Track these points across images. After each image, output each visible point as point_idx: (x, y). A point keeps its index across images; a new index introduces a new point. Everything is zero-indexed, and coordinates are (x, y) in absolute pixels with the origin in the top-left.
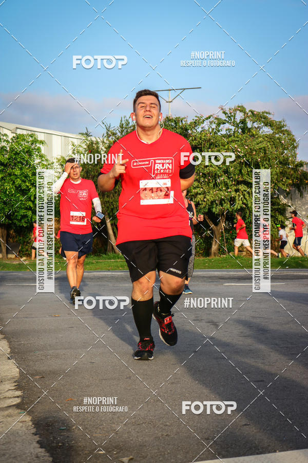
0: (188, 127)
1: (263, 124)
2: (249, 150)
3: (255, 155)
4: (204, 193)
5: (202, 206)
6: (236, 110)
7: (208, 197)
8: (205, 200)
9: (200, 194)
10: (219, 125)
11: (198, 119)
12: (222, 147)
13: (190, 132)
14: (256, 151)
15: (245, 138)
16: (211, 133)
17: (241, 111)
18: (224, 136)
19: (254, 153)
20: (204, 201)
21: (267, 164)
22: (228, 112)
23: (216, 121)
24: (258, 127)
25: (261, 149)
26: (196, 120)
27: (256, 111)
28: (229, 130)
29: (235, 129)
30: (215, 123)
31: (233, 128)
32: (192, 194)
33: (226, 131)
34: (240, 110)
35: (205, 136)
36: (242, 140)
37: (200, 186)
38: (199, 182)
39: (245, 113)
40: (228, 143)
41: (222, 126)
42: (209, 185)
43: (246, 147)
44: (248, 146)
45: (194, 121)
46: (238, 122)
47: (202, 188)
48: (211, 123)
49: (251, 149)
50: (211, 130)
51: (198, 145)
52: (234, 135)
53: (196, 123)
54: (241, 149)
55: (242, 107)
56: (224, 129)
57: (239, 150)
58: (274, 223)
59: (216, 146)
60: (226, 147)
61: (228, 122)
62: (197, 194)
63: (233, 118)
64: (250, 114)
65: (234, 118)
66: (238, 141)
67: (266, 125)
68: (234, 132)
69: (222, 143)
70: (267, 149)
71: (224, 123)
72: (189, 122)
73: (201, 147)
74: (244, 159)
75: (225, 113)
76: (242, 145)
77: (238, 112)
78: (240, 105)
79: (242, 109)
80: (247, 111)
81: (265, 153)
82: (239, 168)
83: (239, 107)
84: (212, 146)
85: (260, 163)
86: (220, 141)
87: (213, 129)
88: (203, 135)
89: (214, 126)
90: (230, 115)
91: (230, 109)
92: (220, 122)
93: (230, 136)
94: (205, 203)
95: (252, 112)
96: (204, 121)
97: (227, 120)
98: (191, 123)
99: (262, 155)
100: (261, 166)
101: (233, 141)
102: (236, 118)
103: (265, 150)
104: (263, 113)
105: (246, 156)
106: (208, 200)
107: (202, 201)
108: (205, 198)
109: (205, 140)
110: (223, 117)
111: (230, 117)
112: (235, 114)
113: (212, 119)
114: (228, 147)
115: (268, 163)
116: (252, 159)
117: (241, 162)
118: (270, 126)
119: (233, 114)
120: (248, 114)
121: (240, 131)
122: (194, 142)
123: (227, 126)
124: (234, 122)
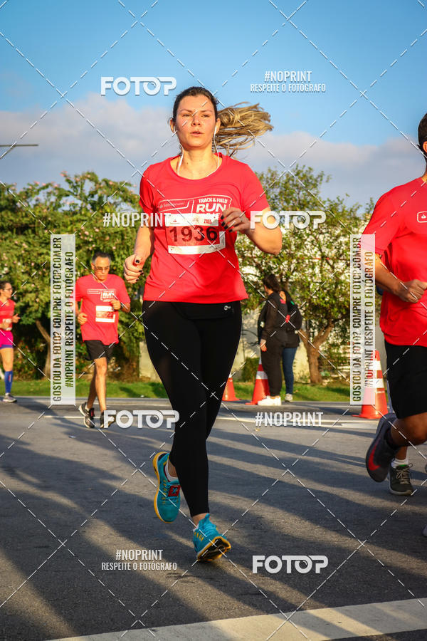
0: (17, 199)
1: (120, 199)
2: (101, 234)
3: (109, 241)
4: (36, 291)
5: (33, 309)
6: (84, 178)
7: (41, 297)
8: (38, 300)
9: (31, 292)
10: (60, 197)
11: (30, 187)
12: (63, 228)
13: (18, 204)
14: (109, 235)
15: (95, 217)
16: (48, 209)
17: (91, 180)
18: (66, 213)
19: (108, 238)
20: (36, 302)
21: (124, 254)
22: (73, 179)
23: (57, 192)
24: (115, 203)
25: (117, 233)
26: (28, 189)
27: (113, 180)
28: (74, 205)
29: (82, 204)
30: (54, 194)
31: (80, 203)
32: (19, 291)
33: (70, 206)
34: (89, 178)
35: (40, 212)
36: (91, 220)
37: (31, 280)
38: (30, 275)
39: (96, 182)
40: (71, 224)
41: (64, 199)
42: (43, 280)
43: (97, 230)
44: (99, 228)
45: (25, 190)
46: (87, 194)
47: (34, 284)
48: (49, 194)
49: (103, 233)
50: (48, 204)
51: (31, 224)
52: (81, 213)
53: (27, 194)
54: (89, 232)
55: (93, 174)
56: (67, 203)
57: (87, 233)
58: (133, 335)
59: (55, 227)
60: (69, 228)
61: (73, 194)
62: (26, 291)
63: (79, 189)
64: (103, 184)
65: (82, 189)
66: (86, 220)
67: (125, 200)
68: (81, 208)
69: (63, 222)
70: (125, 234)
71: (67, 195)
72: (18, 192)
73: (34, 227)
74: (94, 246)
75: (69, 181)
76: (92, 226)
77: (87, 181)
78: (90, 171)
79: (93, 178)
80: (100, 180)
81: (123, 239)
82: (85, 258)
83: (89, 174)
84: (49, 226)
85: (115, 253)
86: (60, 219)
87: (52, 203)
88: (38, 210)
89: (53, 199)
90: (75, 185)
91: (76, 176)
92: (62, 194)
93: (75, 213)
94: (36, 305)
95: (106, 182)
96: (39, 191)
97: (72, 190)
98: (21, 193)
99: (118, 241)
100: (116, 256)
101: (79, 221)
102: (84, 188)
103: (122, 235)
104: (121, 183)
105: (95, 241)
106: (41, 301)
107: (33, 302)
108: (37, 297)
109: (40, 218)
110: (67, 187)
111: (76, 186)
112: (83, 184)
113: (50, 189)
114: (72, 228)
115: (126, 252)
116: (104, 247)
117: (88, 250)
118: (131, 202)
119: (79, 183)
120: (100, 184)
121: (89, 207)
122: (25, 219)
123: (71, 199)
124: (80, 195)
